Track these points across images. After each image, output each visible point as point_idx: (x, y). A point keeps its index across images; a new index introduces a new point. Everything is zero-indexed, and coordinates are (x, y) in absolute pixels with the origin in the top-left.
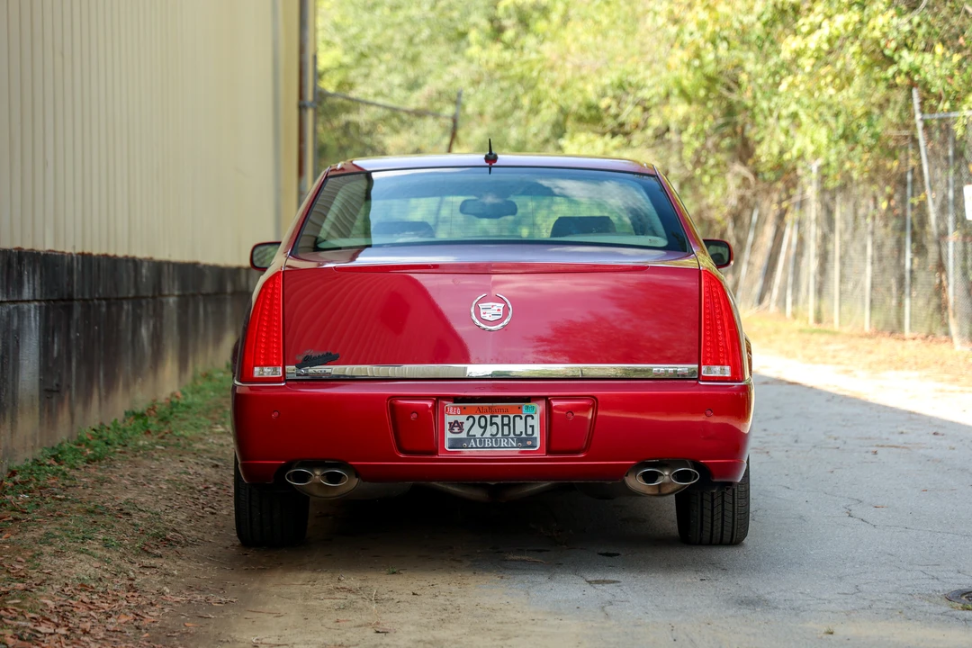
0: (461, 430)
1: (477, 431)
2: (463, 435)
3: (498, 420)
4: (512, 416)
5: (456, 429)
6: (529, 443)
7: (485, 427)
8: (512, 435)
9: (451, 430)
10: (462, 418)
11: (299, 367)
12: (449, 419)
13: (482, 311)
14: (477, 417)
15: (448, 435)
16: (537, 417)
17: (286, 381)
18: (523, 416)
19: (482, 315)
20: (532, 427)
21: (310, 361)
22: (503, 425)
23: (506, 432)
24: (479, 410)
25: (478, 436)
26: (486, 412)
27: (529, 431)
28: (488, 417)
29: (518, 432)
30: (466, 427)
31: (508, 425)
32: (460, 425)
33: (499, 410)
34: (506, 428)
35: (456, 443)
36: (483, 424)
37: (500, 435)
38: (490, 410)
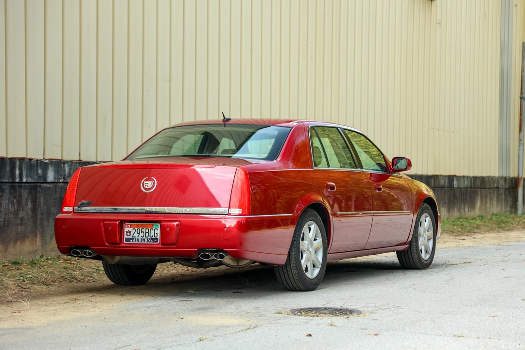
0: (130, 234)
1: (136, 235)
2: (131, 237)
3: (144, 230)
4: (149, 229)
5: (128, 234)
6: (155, 240)
7: (139, 234)
8: (149, 237)
9: (127, 234)
10: (131, 229)
11: (79, 207)
12: (126, 230)
13: (145, 184)
14: (136, 229)
15: (126, 236)
16: (159, 229)
17: (74, 213)
18: (154, 229)
19: (145, 186)
20: (157, 233)
21: (82, 205)
22: (146, 232)
23: (147, 236)
24: (137, 226)
25: (136, 237)
26: (140, 227)
27: (156, 236)
28: (141, 229)
29: (151, 236)
30: (132, 233)
31: (148, 233)
32: (130, 232)
33: (145, 226)
34: (147, 234)
35: (128, 240)
36: (138, 232)
37: (144, 237)
38: (141, 226)
